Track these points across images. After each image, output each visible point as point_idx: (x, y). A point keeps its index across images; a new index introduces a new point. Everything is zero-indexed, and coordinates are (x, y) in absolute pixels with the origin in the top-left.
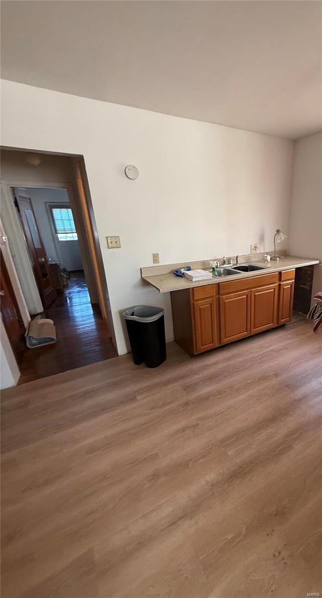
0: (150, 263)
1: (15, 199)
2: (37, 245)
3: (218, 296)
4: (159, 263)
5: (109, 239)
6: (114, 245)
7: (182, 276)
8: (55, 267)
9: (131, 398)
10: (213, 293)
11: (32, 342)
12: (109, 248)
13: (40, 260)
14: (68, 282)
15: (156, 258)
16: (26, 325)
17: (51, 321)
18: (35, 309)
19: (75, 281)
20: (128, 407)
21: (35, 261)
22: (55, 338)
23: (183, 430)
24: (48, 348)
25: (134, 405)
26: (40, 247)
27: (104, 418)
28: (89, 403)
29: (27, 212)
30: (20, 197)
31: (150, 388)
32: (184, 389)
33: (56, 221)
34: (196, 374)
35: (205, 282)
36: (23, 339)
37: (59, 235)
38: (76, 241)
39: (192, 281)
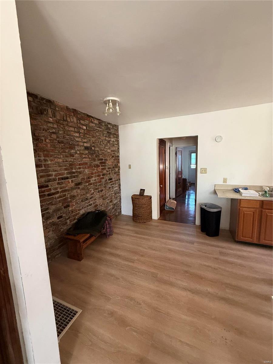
0: (221, 183)
1: (176, 152)
2: (180, 170)
3: (262, 209)
4: (226, 183)
5: (202, 169)
6: (204, 172)
7: (237, 192)
8: (185, 180)
9: (192, 243)
10: (257, 206)
11: (166, 208)
12: (201, 173)
13: (179, 176)
14: (189, 188)
15: (225, 180)
16: (167, 201)
17: (176, 202)
18: (172, 196)
19: (193, 188)
20: (188, 245)
21: (177, 176)
22: (175, 209)
23: (208, 266)
24: (171, 211)
25: (192, 245)
26: (181, 170)
27: (178, 243)
28: (176, 236)
29: (179, 156)
30: (178, 151)
31: (202, 243)
32: (220, 253)
33: (192, 159)
34: (232, 250)
35: (251, 198)
36: (164, 205)
37: (192, 166)
38: (194, 169)
39: (242, 195)
